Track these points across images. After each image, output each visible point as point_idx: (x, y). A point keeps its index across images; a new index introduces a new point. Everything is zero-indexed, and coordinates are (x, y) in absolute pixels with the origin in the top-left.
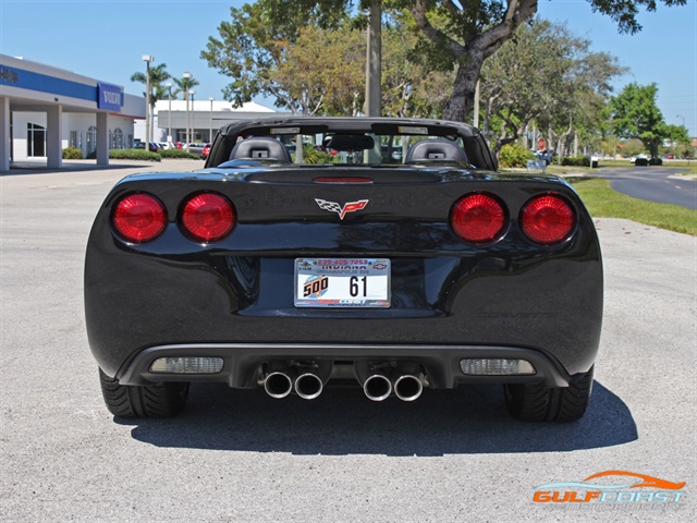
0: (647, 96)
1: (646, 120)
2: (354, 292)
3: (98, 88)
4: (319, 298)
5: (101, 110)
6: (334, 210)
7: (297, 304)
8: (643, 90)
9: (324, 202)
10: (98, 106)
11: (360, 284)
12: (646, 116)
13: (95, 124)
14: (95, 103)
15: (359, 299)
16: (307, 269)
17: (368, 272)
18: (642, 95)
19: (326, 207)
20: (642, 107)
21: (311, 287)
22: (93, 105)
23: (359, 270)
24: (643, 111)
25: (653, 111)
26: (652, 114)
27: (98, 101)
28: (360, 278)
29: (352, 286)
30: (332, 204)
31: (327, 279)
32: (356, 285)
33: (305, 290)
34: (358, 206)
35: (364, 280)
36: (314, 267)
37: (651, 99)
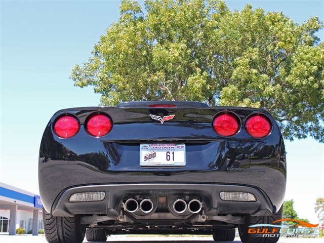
0: (289, 205)
1: (290, 216)
2: (168, 159)
3: (35, 197)
4: (151, 162)
5: (36, 208)
6: (159, 120)
7: (141, 164)
8: (287, 202)
9: (154, 116)
10: (35, 206)
11: (171, 155)
12: (289, 214)
13: (32, 217)
14: (33, 205)
15: (171, 163)
16: (146, 148)
17: (175, 150)
18: (287, 205)
19: (155, 118)
20: (288, 210)
21: (148, 157)
22: (32, 205)
23: (170, 149)
24: (288, 212)
25: (293, 212)
26: (292, 214)
27: (34, 204)
28: (171, 152)
29: (167, 156)
30: (158, 117)
31: (155, 153)
32: (169, 156)
33: (145, 158)
34: (170, 117)
35: (173, 153)
36: (149, 148)
37: (291, 206)
